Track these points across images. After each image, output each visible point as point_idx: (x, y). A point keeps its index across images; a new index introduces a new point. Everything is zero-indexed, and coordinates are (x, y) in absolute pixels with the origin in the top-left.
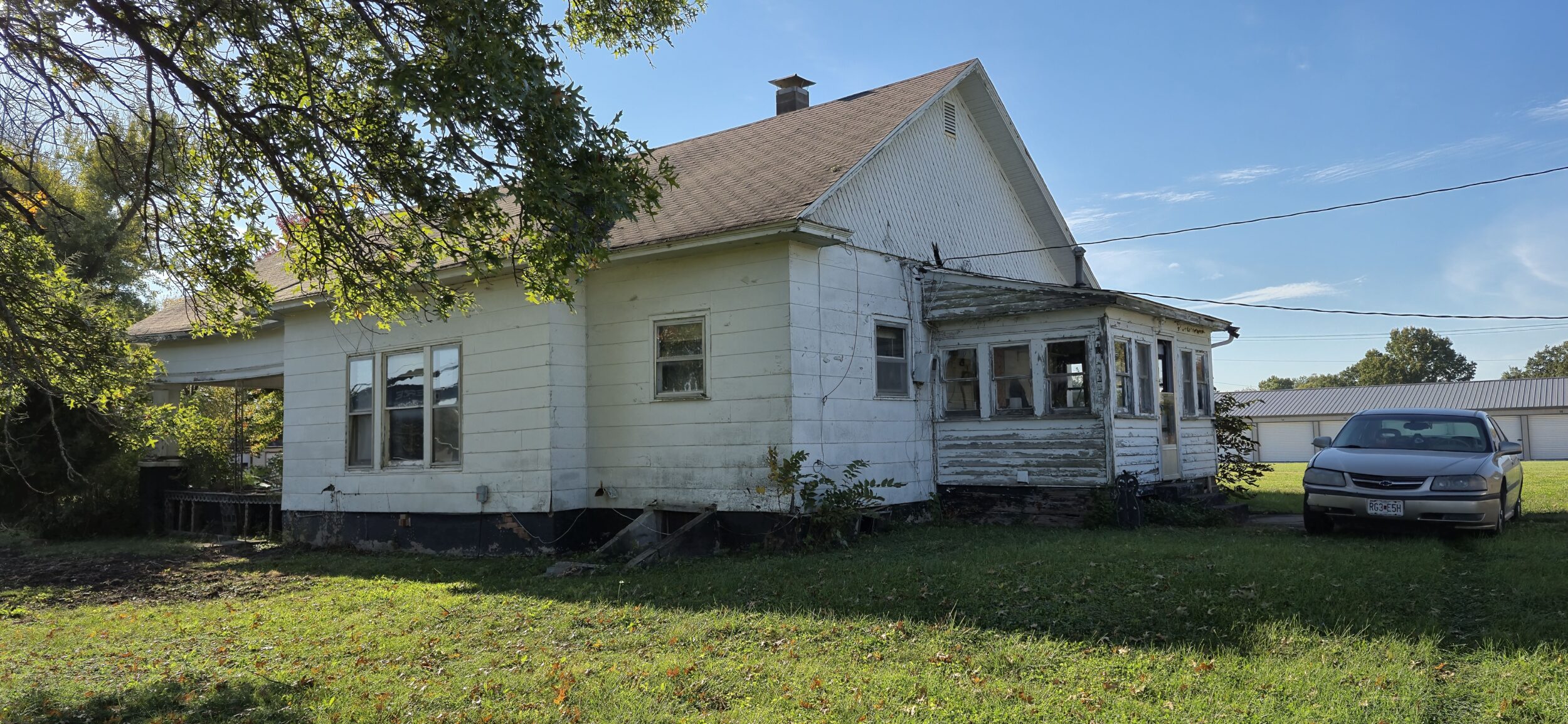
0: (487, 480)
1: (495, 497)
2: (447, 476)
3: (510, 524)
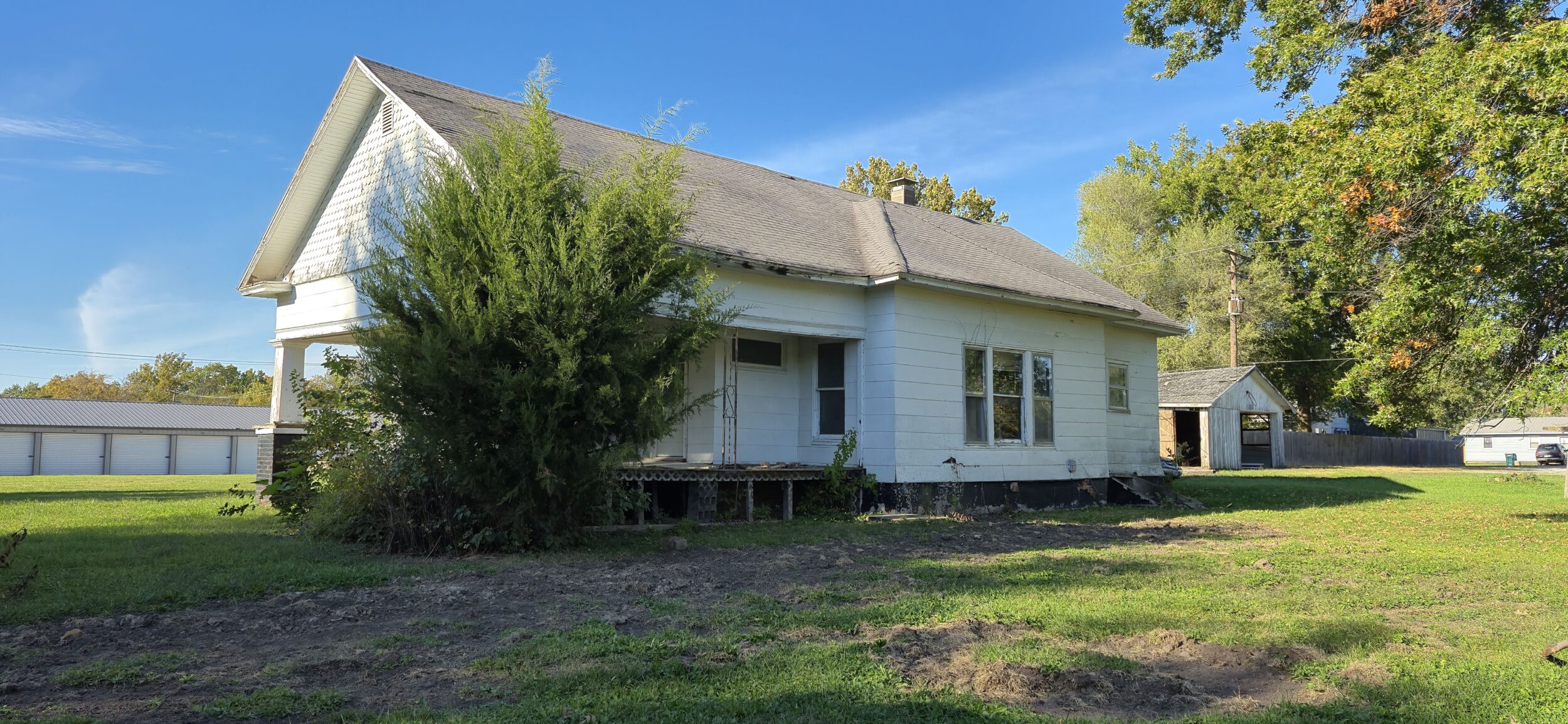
0: (1072, 456)
1: (1078, 468)
2: (1045, 452)
3: (1086, 487)
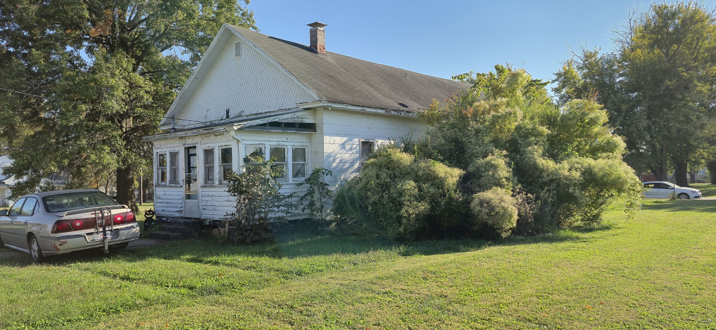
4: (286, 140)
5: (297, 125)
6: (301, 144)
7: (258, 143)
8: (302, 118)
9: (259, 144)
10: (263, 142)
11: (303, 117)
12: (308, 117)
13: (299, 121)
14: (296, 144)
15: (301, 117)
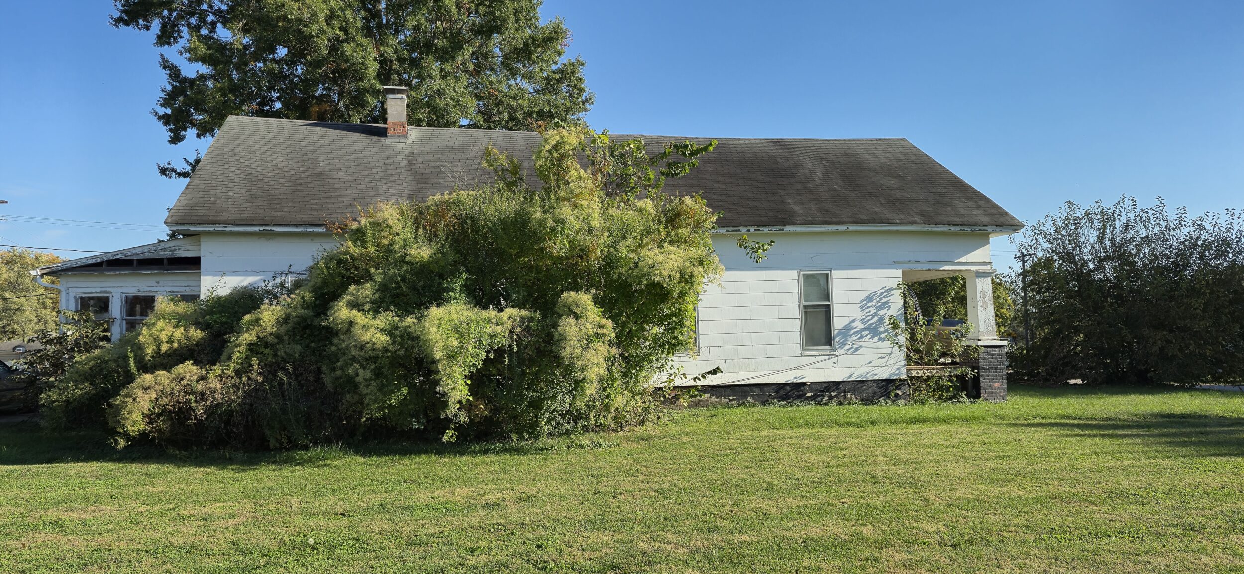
4: (156, 284)
5: (165, 261)
6: (187, 289)
7: (98, 290)
8: (175, 250)
9: (100, 292)
10: (108, 290)
11: (177, 248)
12: (187, 248)
13: (168, 254)
14: (175, 289)
15: (173, 248)
